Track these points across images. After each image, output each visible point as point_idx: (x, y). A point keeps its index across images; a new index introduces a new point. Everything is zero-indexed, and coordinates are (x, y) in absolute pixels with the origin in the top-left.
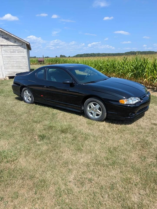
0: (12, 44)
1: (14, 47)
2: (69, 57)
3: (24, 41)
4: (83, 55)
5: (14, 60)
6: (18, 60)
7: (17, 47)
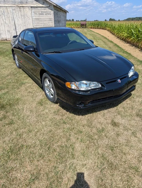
0: (41, 5)
1: (42, 8)
2: (119, 20)
3: (51, 3)
4: (135, 18)
5: (42, 23)
6: (45, 23)
7: (45, 9)
